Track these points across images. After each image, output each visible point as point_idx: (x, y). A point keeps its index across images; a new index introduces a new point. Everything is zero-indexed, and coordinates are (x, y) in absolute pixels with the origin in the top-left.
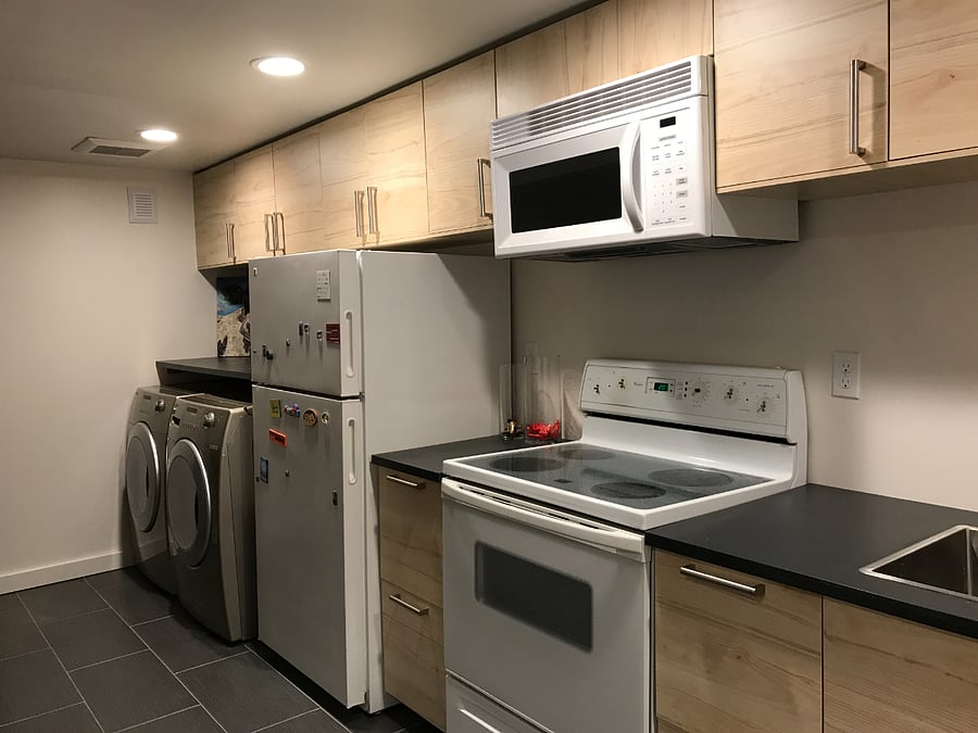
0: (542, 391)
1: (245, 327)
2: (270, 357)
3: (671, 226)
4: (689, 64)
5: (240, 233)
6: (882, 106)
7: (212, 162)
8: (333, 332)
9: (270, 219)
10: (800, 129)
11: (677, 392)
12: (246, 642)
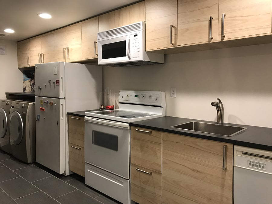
0: (110, 98)
1: (31, 84)
2: (40, 89)
3: (137, 58)
4: (140, 23)
5: (31, 58)
6: (176, 35)
7: (22, 39)
8: (58, 82)
9: (40, 55)
10: (162, 38)
11: (140, 97)
12: (32, 163)
